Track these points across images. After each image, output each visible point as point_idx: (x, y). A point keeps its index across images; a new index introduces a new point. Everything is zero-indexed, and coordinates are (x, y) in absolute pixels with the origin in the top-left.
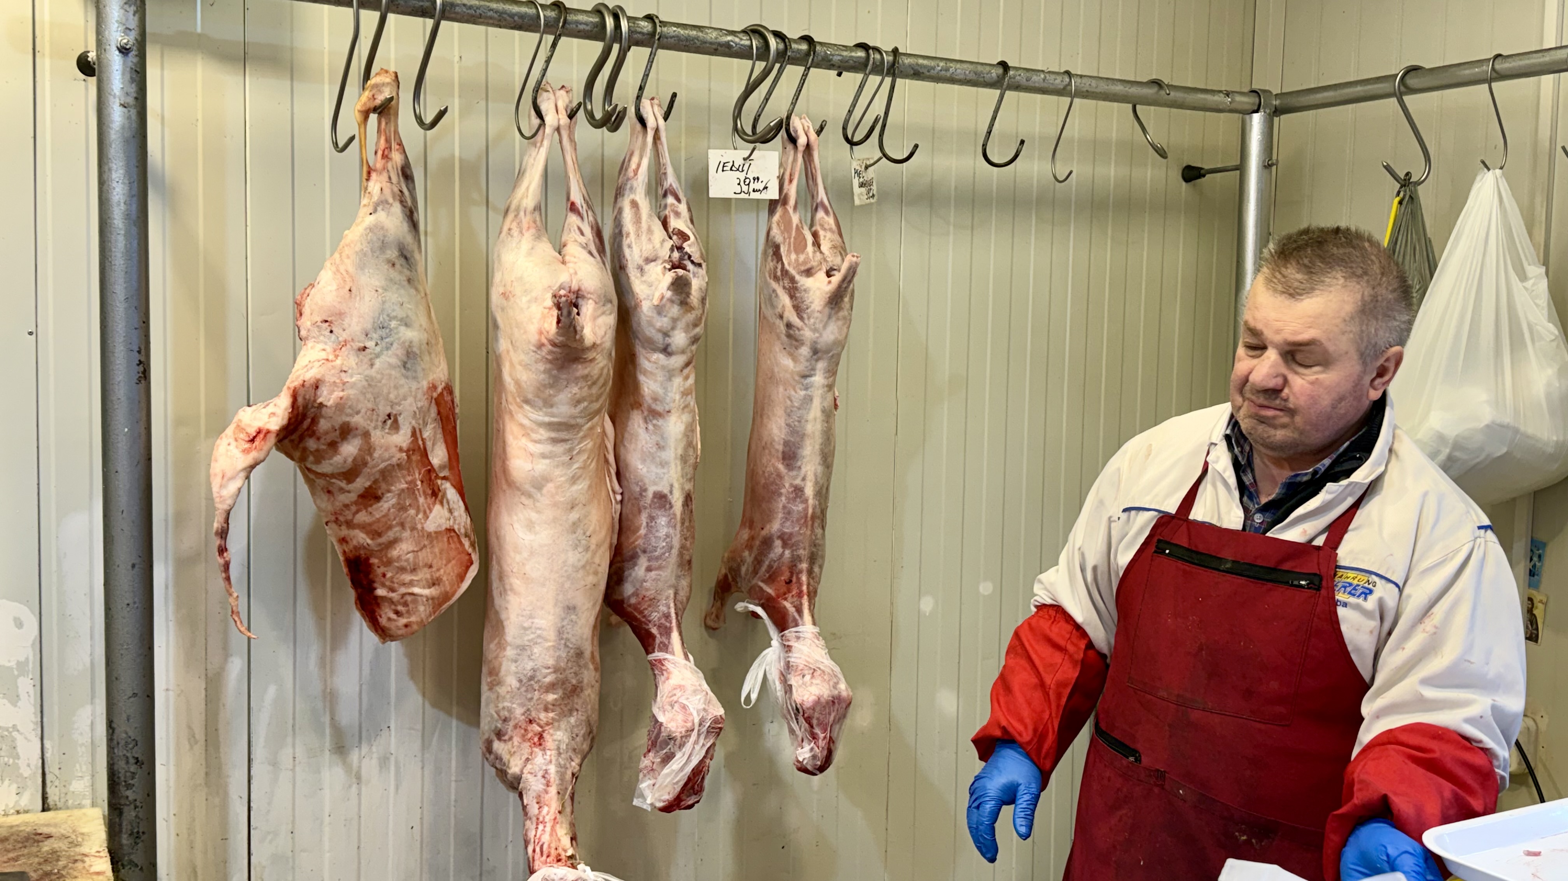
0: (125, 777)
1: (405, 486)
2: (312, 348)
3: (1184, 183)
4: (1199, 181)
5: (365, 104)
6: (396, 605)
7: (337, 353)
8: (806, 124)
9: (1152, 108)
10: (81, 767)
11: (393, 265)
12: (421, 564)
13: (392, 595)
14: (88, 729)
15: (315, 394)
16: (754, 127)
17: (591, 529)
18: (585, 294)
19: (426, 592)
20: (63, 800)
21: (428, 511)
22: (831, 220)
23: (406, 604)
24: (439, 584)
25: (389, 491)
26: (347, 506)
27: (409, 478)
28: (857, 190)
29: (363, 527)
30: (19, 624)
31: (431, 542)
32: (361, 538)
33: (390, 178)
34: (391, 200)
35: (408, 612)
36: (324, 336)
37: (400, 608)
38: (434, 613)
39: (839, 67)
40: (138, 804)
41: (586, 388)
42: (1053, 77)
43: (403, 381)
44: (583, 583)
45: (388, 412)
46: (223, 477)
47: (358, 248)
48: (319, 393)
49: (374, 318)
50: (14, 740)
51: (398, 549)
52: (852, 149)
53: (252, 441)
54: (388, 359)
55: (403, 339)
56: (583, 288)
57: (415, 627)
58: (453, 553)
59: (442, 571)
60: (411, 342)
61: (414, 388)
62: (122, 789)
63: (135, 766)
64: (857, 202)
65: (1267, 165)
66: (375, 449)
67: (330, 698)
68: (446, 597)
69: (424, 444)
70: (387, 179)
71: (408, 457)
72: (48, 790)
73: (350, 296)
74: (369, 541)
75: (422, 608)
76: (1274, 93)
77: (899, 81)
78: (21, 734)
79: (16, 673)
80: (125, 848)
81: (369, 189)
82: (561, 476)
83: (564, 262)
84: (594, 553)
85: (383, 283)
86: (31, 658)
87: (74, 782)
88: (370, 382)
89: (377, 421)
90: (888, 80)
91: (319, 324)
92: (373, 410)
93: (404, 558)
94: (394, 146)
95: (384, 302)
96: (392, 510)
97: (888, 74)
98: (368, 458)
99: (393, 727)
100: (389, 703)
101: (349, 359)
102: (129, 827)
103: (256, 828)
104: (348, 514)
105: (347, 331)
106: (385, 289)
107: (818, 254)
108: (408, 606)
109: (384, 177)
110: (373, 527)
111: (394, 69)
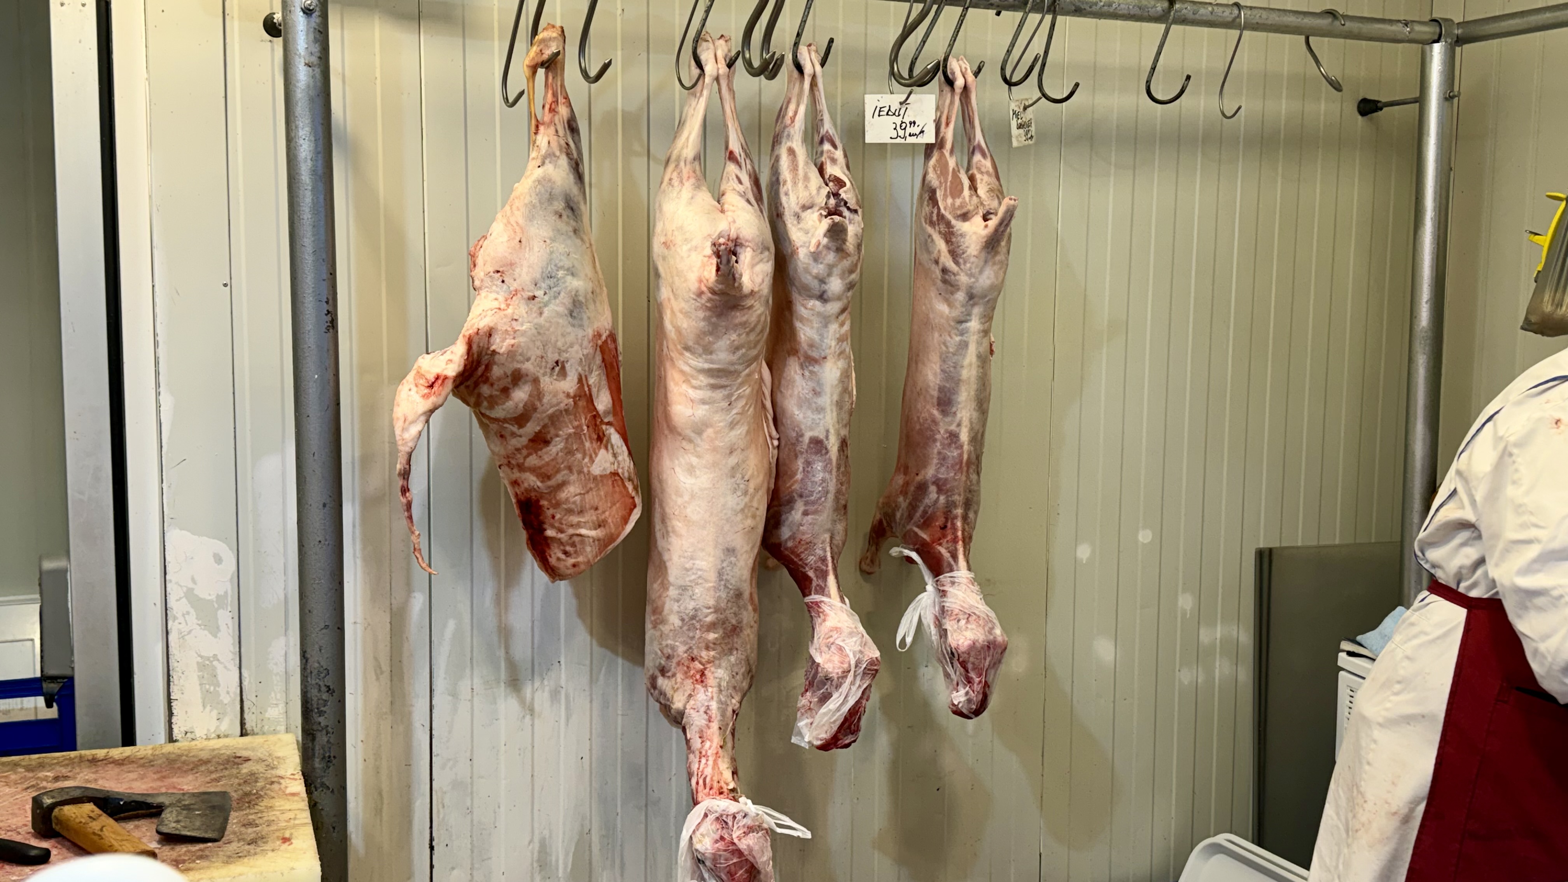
0: (317, 704)
1: (572, 431)
2: (485, 297)
3: (1360, 117)
4: (1375, 114)
5: (533, 58)
6: (564, 546)
7: (509, 302)
8: (963, 66)
9: (1326, 39)
10: (276, 695)
11: (561, 216)
12: (587, 506)
13: (560, 536)
14: (282, 659)
15: (489, 342)
16: (911, 70)
17: (750, 473)
18: (743, 242)
19: (593, 533)
20: (259, 726)
21: (594, 456)
22: (987, 164)
23: (573, 545)
24: (604, 526)
25: (557, 436)
26: (518, 450)
27: (576, 423)
28: (1015, 131)
29: (533, 470)
30: (218, 559)
31: (597, 485)
32: (531, 480)
33: (557, 131)
34: (558, 153)
35: (576, 552)
36: (496, 286)
37: (568, 548)
38: (601, 553)
39: (998, 6)
40: (330, 729)
41: (744, 335)
42: (1221, 9)
43: (569, 329)
44: (741, 526)
45: (556, 359)
46: (405, 421)
47: (527, 200)
48: (492, 340)
49: (542, 268)
50: (214, 668)
51: (566, 491)
52: (1010, 89)
53: (431, 386)
54: (556, 308)
55: (569, 288)
56: (741, 236)
57: (582, 567)
58: (617, 496)
59: (607, 513)
60: (577, 291)
61: (580, 336)
62: (315, 716)
63: (327, 694)
64: (1015, 144)
65: (1449, 97)
66: (544, 395)
67: (505, 633)
68: (611, 538)
69: (590, 390)
70: (554, 133)
71: (575, 403)
72: (246, 716)
73: (521, 247)
75: (588, 549)
76: (1456, 21)
77: (1060, 18)
78: (221, 663)
79: (216, 606)
80: (318, 771)
81: (538, 143)
82: (720, 422)
83: (722, 211)
84: (753, 497)
85: (551, 234)
86: (230, 592)
87: (269, 709)
88: (539, 330)
89: (546, 367)
90: (1048, 18)
91: (492, 274)
92: (542, 357)
93: (572, 500)
94: (561, 99)
95: (552, 253)
96: (560, 454)
97: (1048, 11)
98: (538, 404)
99: (562, 662)
100: (559, 639)
101: (519, 308)
102: (321, 751)
103: (438, 755)
104: (520, 458)
105: (518, 281)
106: (553, 240)
107: (975, 198)
108: (575, 546)
109: (552, 130)
110: (543, 470)
111: (560, 24)
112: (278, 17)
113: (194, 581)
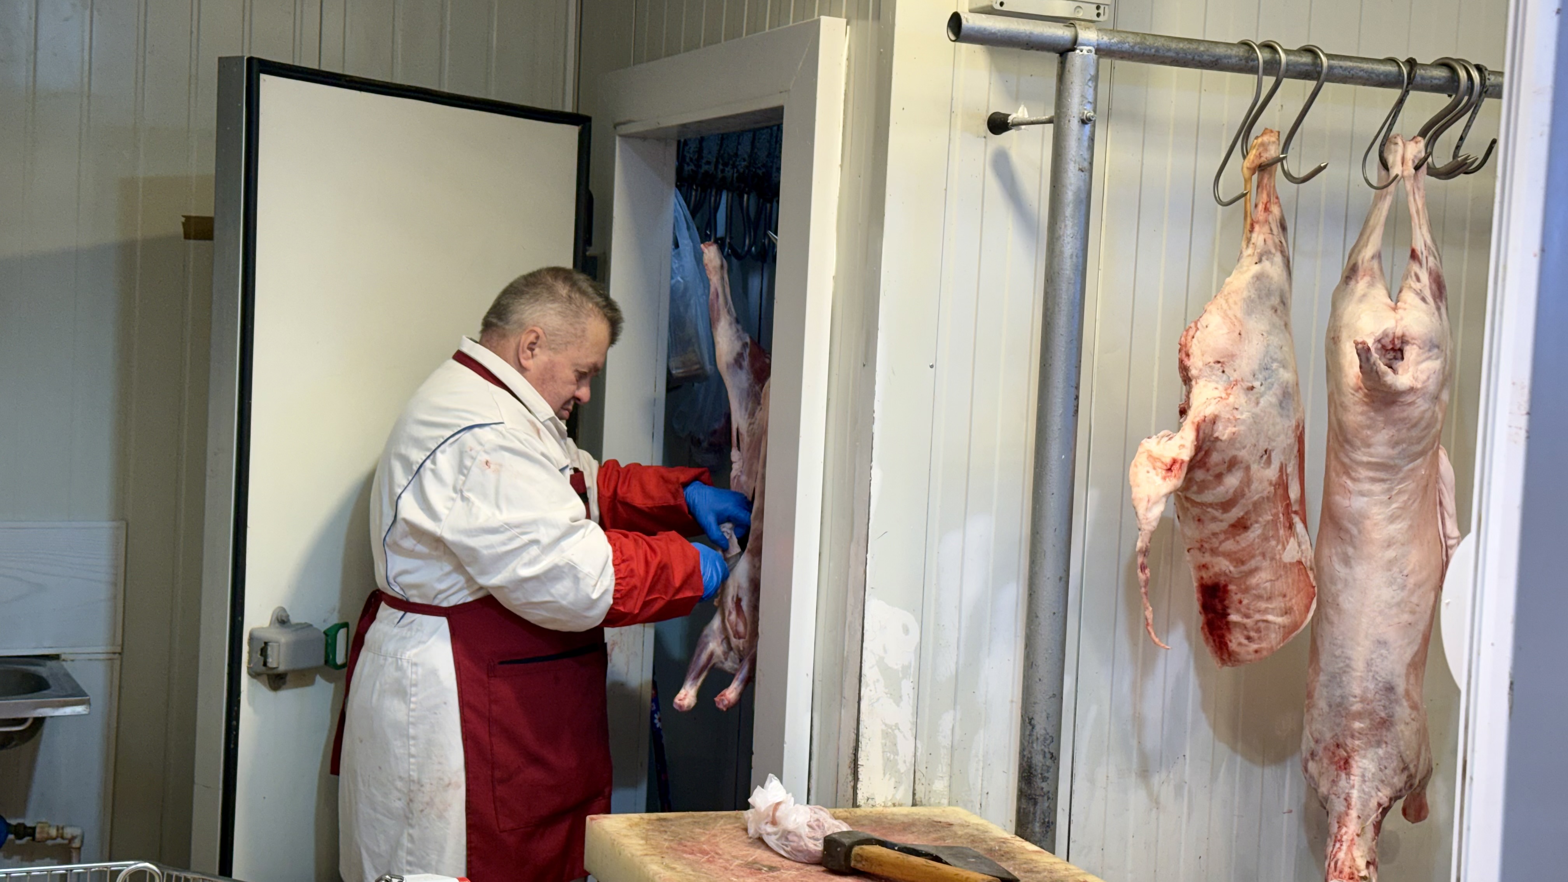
0: (1042, 769)
1: (1270, 518)
2: (1205, 386)
5: (1253, 161)
6: (1248, 631)
7: (1229, 391)
10: (942, 768)
11: (1276, 311)
12: (1276, 593)
13: (1245, 621)
14: (949, 733)
15: (1213, 429)
17: (1410, 568)
18: (1410, 340)
19: (1279, 620)
20: (927, 798)
21: (1286, 543)
23: (1258, 631)
24: (1290, 613)
25: (1257, 522)
26: (1215, 534)
27: (1274, 511)
29: (1228, 555)
30: (906, 631)
31: (1286, 572)
32: (1223, 565)
33: (1271, 230)
34: (1273, 251)
35: (1260, 638)
36: (1216, 375)
37: (1252, 634)
38: (1283, 641)
41: (1404, 431)
43: (1278, 420)
44: (1396, 620)
45: (1265, 448)
46: (1149, 501)
47: (1245, 294)
48: (1215, 427)
49: (1260, 360)
50: (895, 737)
51: (1257, 577)
53: (1170, 470)
54: (1270, 399)
55: (1281, 380)
56: (1407, 333)
57: (1265, 653)
58: (1302, 585)
59: (1294, 601)
60: (1287, 383)
61: (1286, 426)
62: (1039, 781)
63: (1050, 761)
66: (1253, 482)
68: (1295, 626)
69: (1287, 479)
70: (1269, 231)
71: (1275, 489)
72: (917, 787)
73: (1240, 340)
74: (1232, 568)
75: (1273, 636)
81: (1253, 240)
82: (1379, 514)
83: (1395, 309)
85: (1268, 328)
86: (913, 663)
87: (936, 781)
88: (1256, 420)
89: (1256, 455)
91: (1212, 364)
92: (1255, 445)
93: (1263, 586)
94: (1273, 199)
95: (1268, 345)
96: (1257, 540)
98: (1246, 490)
99: (1187, 757)
100: (1185, 732)
101: (1238, 398)
104: (1215, 542)
105: (1237, 372)
106: (1269, 333)
108: (1260, 632)
109: (1266, 229)
110: (1238, 555)
111: (1277, 129)
113: (885, 651)
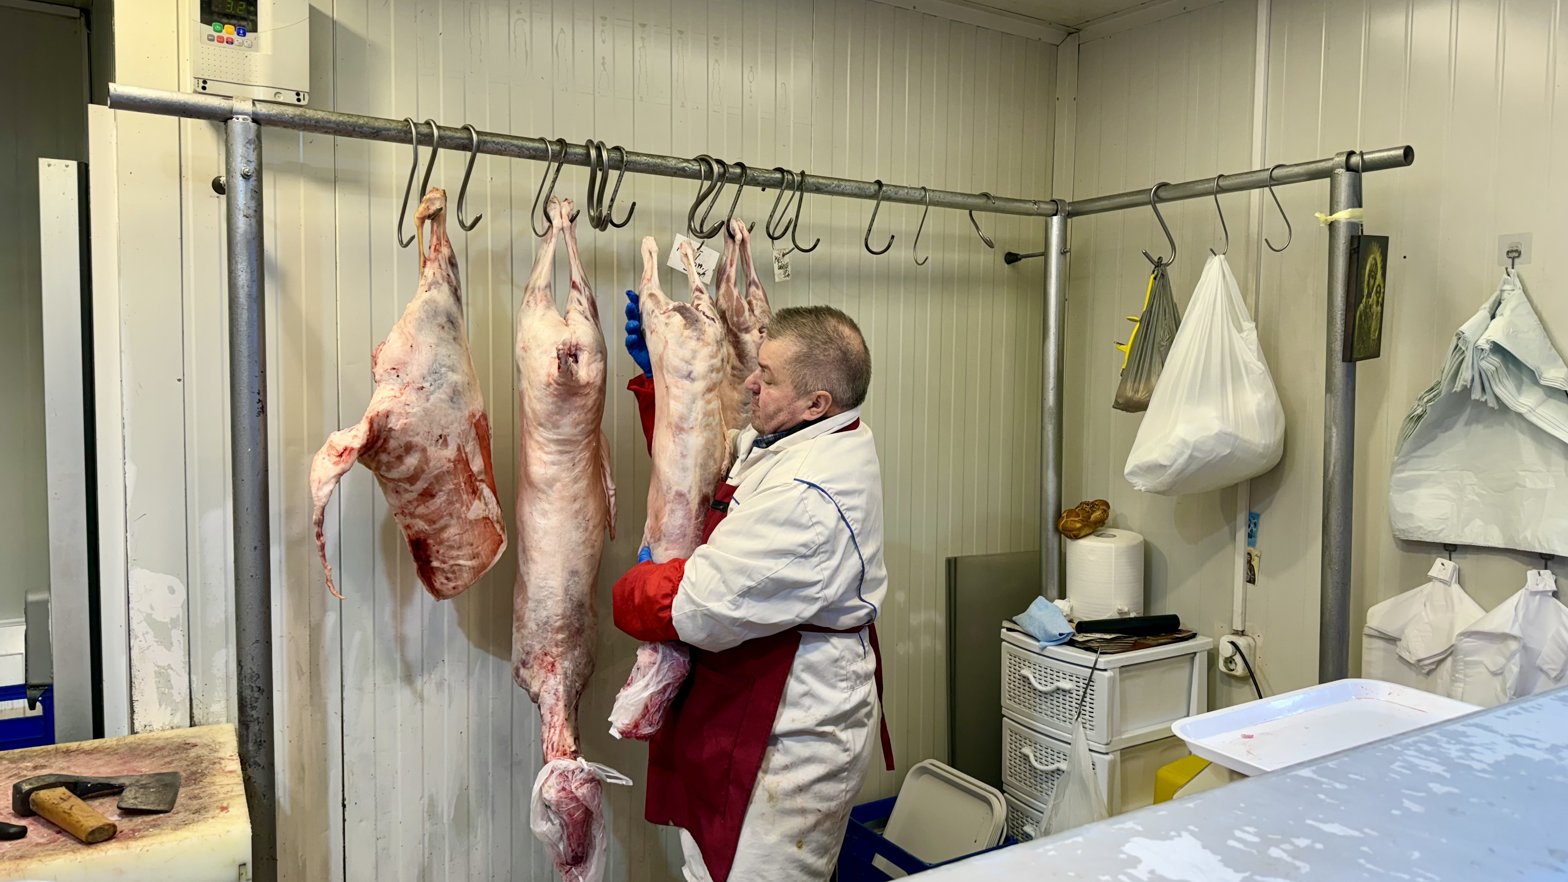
0: (251, 701)
1: (452, 487)
2: (384, 388)
3: (1006, 265)
4: (1017, 263)
5: (422, 212)
6: (446, 573)
8: (741, 225)
9: (984, 213)
10: (218, 693)
11: (443, 328)
12: (465, 543)
13: (443, 566)
14: (223, 667)
15: (386, 422)
16: (701, 226)
17: (589, 515)
18: (582, 347)
19: (469, 563)
20: (205, 718)
21: (469, 505)
22: (760, 293)
23: (454, 572)
24: (478, 558)
25: (441, 491)
26: (410, 502)
27: (456, 481)
28: (777, 271)
29: (422, 517)
30: (172, 591)
31: (472, 527)
32: (421, 525)
33: (440, 266)
34: (441, 281)
35: (455, 578)
36: (393, 379)
37: (450, 575)
38: (475, 578)
39: (763, 185)
40: (260, 720)
41: (583, 414)
42: (913, 191)
43: (450, 411)
44: (583, 554)
45: (440, 434)
46: (319, 482)
47: (417, 315)
48: (389, 420)
49: (429, 366)
50: (169, 675)
51: (448, 532)
52: (773, 242)
53: (341, 456)
54: (439, 396)
55: (450, 381)
56: (580, 343)
57: (461, 589)
58: (488, 535)
59: (480, 548)
60: (456, 383)
61: (459, 416)
62: (249, 710)
63: (258, 693)
64: (777, 280)
65: (1063, 252)
66: (430, 461)
67: (401, 640)
68: (484, 566)
69: (466, 456)
70: (438, 266)
71: (455, 465)
72: (194, 711)
73: (412, 351)
74: (427, 527)
75: (465, 575)
76: (1067, 202)
77: (805, 194)
78: (174, 671)
79: (170, 626)
80: (251, 753)
81: (425, 274)
82: (566, 478)
83: (567, 325)
84: (592, 533)
85: (436, 341)
86: (181, 615)
87: (213, 705)
88: (426, 411)
89: (432, 440)
90: (798, 194)
91: (389, 370)
92: (429, 432)
93: (452, 539)
94: (443, 242)
95: (436, 355)
96: (443, 505)
97: (798, 189)
98: (426, 467)
99: (446, 661)
100: (443, 643)
101: (411, 396)
102: (254, 737)
103: (347, 736)
104: (411, 508)
105: (409, 376)
106: (437, 345)
107: (753, 317)
108: (455, 573)
109: (436, 264)
110: (429, 517)
111: (443, 188)
112: (223, 180)
113: (152, 608)
